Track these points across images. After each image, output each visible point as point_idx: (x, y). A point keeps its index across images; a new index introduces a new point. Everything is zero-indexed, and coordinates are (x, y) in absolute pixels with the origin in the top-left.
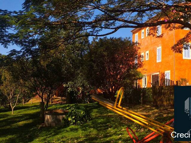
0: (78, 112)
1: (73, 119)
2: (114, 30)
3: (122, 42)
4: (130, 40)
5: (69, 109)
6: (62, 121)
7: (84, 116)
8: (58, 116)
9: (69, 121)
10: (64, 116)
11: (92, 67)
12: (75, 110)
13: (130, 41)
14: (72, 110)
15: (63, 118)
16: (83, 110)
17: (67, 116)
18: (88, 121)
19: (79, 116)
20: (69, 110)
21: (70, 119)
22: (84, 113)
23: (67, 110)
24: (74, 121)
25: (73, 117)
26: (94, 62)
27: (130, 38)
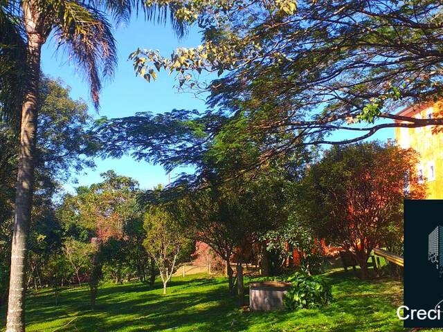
0: (310, 285)
1: (302, 299)
2: (369, 131)
3: (379, 149)
4: (396, 145)
5: (291, 281)
6: (282, 301)
7: (322, 294)
8: (274, 292)
9: (295, 301)
10: (285, 292)
11: (320, 200)
12: (304, 282)
13: (396, 148)
14: (300, 283)
15: (284, 296)
16: (319, 282)
17: (292, 292)
18: (329, 303)
19: (313, 293)
20: (294, 282)
21: (296, 298)
22: (322, 289)
23: (288, 282)
24: (304, 302)
25: (303, 295)
26: (325, 190)
27: (396, 141)
